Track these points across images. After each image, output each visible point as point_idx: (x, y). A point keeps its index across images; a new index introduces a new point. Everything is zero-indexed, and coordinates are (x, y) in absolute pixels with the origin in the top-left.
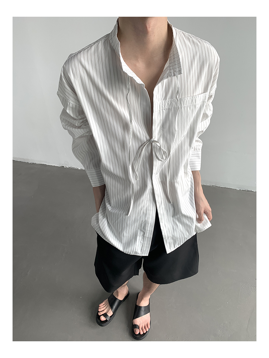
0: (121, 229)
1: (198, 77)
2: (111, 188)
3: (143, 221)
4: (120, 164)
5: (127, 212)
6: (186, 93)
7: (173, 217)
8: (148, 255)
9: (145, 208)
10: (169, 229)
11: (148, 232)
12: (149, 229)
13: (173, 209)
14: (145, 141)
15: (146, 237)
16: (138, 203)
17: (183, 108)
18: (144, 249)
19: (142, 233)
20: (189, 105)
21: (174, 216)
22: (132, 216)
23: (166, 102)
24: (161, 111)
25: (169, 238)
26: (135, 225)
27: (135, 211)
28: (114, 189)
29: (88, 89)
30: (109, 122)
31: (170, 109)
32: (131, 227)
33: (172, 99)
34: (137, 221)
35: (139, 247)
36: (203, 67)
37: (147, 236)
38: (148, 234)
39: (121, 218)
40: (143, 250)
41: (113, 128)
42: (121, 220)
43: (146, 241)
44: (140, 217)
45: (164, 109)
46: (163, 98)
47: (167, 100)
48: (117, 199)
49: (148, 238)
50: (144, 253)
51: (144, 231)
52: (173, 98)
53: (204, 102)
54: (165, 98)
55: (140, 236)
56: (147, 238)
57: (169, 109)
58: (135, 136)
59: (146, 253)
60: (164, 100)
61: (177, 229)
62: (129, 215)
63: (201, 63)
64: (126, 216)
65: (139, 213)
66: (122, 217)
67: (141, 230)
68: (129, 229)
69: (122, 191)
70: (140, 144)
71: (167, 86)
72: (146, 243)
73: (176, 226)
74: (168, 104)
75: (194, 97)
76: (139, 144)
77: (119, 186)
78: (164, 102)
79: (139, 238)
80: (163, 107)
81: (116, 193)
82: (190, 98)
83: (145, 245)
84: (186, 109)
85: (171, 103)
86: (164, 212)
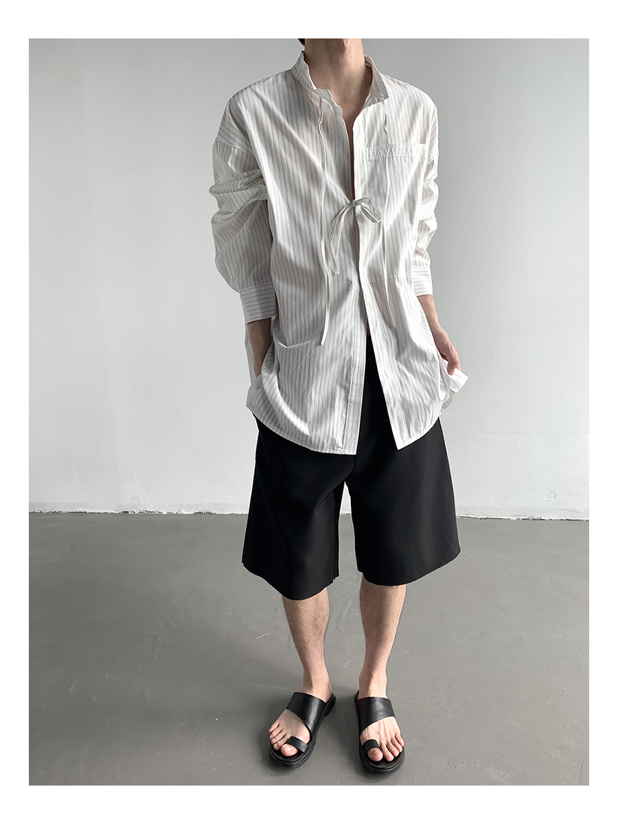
0: (306, 383)
1: (411, 122)
2: (289, 301)
3: (346, 360)
4: (306, 245)
5: (318, 338)
6: (397, 138)
7: (397, 359)
8: (355, 453)
9: (349, 331)
10: (393, 384)
11: (354, 386)
12: (355, 382)
13: (396, 340)
14: (345, 204)
15: (351, 402)
16: (338, 316)
17: (395, 158)
18: (349, 436)
19: (343, 393)
20: (403, 155)
21: (398, 356)
22: (327, 347)
23: (370, 150)
24: (364, 162)
26: (332, 371)
27: (333, 333)
28: (294, 302)
30: (291, 171)
31: (377, 160)
32: (324, 372)
33: (379, 146)
34: (336, 358)
35: (339, 427)
36: (415, 111)
37: (353, 398)
38: (354, 395)
39: (307, 354)
40: (347, 437)
41: (297, 181)
42: (308, 359)
43: (351, 414)
44: (341, 350)
45: (369, 160)
46: (367, 143)
47: (372, 148)
48: (298, 324)
49: (355, 403)
50: (348, 445)
51: (347, 385)
53: (422, 157)
54: (369, 145)
55: (340, 400)
56: (352, 405)
57: (375, 161)
58: (329, 195)
59: (352, 445)
60: (368, 148)
62: (322, 343)
63: (412, 105)
64: (318, 348)
65: (340, 341)
66: (309, 351)
67: (341, 386)
68: (322, 379)
69: (308, 303)
70: (337, 211)
71: (370, 130)
72: (351, 419)
73: (405, 378)
74: (374, 153)
75: (409, 147)
76: (335, 210)
77: (301, 294)
78: (367, 150)
79: (339, 404)
80: (367, 156)
81: (297, 310)
82: (404, 146)
83: (350, 425)
84: (399, 159)
85: (378, 152)
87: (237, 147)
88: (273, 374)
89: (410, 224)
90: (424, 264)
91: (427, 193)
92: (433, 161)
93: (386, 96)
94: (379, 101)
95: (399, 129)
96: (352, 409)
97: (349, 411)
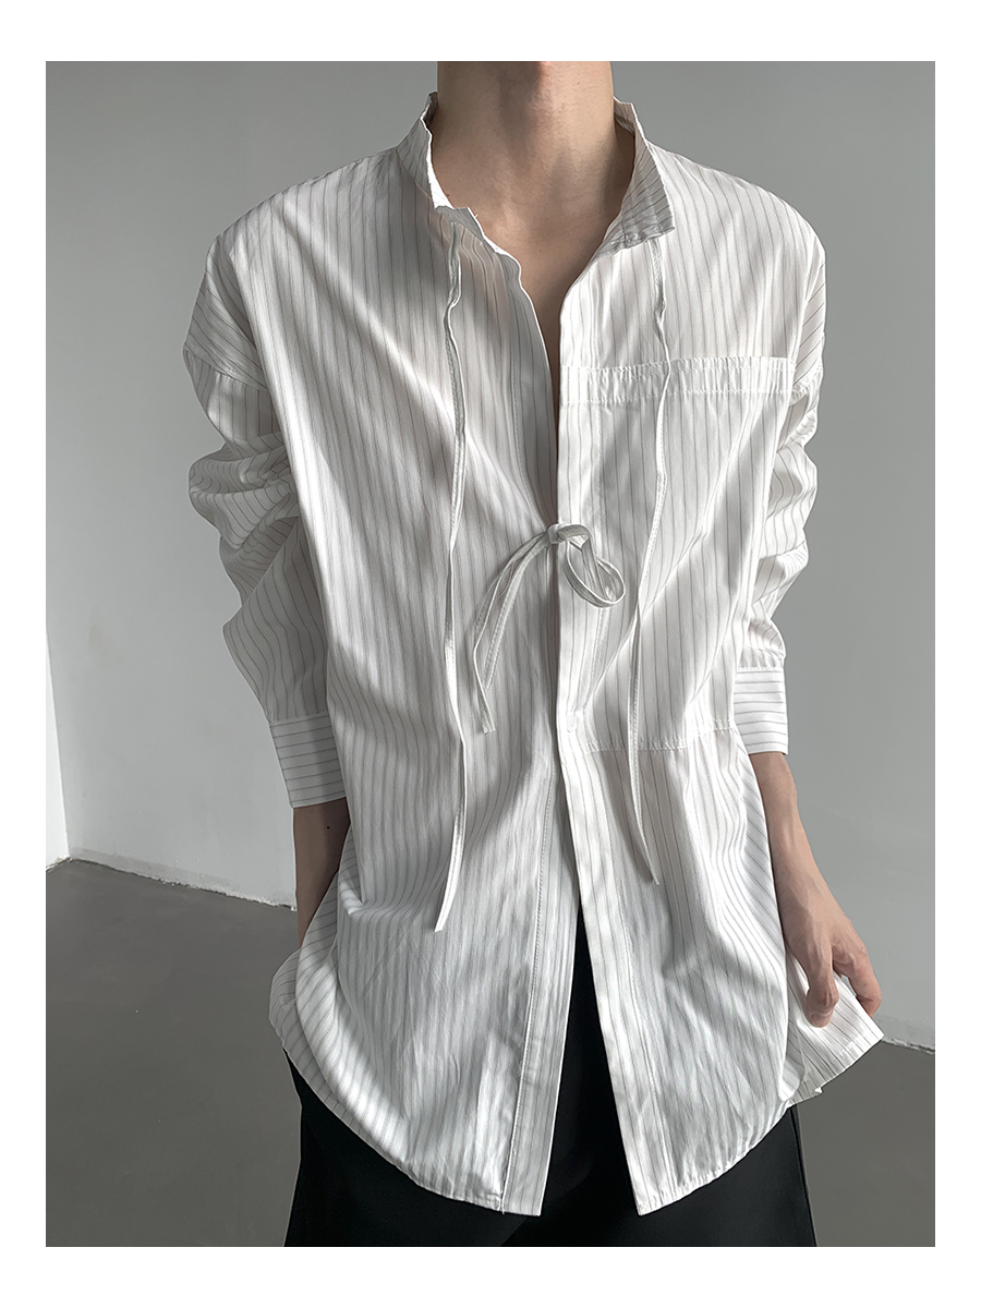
0: (399, 1022)
1: (743, 294)
2: (367, 786)
3: (514, 974)
4: (410, 649)
5: (429, 912)
6: (699, 344)
8: (538, 1213)
9: (522, 892)
10: (643, 1044)
11: (538, 1044)
12: (539, 1032)
13: (664, 919)
14: (526, 535)
15: (525, 1082)
16: (488, 853)
17: (687, 403)
18: (521, 1167)
19: (506, 1058)
20: (714, 392)
21: (668, 966)
22: (453, 938)
23: (615, 374)
24: (593, 408)
25: (647, 1102)
26: (472, 1000)
27: (471, 900)
28: (378, 792)
29: (297, 308)
30: (370, 441)
31: (634, 406)
32: (448, 1004)
33: (641, 363)
34: (482, 969)
35: (491, 1145)
36: (759, 258)
37: (534, 1075)
38: (536, 1065)
39: (401, 949)
40: (514, 1170)
42: (402, 960)
43: (529, 1112)
44: (498, 948)
45: (608, 405)
46: (605, 358)
47: (621, 368)
48: (390, 850)
49: (538, 1086)
50: (517, 1190)
51: (516, 1037)
52: (644, 359)
53: (775, 395)
54: (611, 360)
55: (495, 1073)
56: (531, 1091)
57: (628, 406)
58: (476, 509)
59: (530, 1191)
60: (608, 369)
61: (687, 1050)
62: (440, 926)
63: (750, 246)
64: (428, 937)
65: (493, 922)
66: (405, 941)
67: (501, 1037)
68: (441, 1018)
69: (416, 801)
70: (504, 554)
71: (619, 312)
72: (527, 1124)
73: (682, 1028)
74: (625, 385)
75: (734, 364)
76: (496, 552)
77: (403, 773)
78: (606, 375)
79: (492, 1088)
80: (605, 394)
81: (388, 815)
82: (716, 365)
83: (524, 1139)
84: (700, 405)
85: (638, 380)
86: (615, 929)
87: (231, 374)
88: (324, 970)
89: (724, 590)
90: (767, 662)
91: (785, 486)
92: (807, 397)
93: (665, 226)
94: (643, 238)
95: (708, 318)
96: (530, 1101)
97: (523, 1104)
